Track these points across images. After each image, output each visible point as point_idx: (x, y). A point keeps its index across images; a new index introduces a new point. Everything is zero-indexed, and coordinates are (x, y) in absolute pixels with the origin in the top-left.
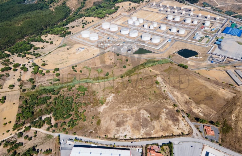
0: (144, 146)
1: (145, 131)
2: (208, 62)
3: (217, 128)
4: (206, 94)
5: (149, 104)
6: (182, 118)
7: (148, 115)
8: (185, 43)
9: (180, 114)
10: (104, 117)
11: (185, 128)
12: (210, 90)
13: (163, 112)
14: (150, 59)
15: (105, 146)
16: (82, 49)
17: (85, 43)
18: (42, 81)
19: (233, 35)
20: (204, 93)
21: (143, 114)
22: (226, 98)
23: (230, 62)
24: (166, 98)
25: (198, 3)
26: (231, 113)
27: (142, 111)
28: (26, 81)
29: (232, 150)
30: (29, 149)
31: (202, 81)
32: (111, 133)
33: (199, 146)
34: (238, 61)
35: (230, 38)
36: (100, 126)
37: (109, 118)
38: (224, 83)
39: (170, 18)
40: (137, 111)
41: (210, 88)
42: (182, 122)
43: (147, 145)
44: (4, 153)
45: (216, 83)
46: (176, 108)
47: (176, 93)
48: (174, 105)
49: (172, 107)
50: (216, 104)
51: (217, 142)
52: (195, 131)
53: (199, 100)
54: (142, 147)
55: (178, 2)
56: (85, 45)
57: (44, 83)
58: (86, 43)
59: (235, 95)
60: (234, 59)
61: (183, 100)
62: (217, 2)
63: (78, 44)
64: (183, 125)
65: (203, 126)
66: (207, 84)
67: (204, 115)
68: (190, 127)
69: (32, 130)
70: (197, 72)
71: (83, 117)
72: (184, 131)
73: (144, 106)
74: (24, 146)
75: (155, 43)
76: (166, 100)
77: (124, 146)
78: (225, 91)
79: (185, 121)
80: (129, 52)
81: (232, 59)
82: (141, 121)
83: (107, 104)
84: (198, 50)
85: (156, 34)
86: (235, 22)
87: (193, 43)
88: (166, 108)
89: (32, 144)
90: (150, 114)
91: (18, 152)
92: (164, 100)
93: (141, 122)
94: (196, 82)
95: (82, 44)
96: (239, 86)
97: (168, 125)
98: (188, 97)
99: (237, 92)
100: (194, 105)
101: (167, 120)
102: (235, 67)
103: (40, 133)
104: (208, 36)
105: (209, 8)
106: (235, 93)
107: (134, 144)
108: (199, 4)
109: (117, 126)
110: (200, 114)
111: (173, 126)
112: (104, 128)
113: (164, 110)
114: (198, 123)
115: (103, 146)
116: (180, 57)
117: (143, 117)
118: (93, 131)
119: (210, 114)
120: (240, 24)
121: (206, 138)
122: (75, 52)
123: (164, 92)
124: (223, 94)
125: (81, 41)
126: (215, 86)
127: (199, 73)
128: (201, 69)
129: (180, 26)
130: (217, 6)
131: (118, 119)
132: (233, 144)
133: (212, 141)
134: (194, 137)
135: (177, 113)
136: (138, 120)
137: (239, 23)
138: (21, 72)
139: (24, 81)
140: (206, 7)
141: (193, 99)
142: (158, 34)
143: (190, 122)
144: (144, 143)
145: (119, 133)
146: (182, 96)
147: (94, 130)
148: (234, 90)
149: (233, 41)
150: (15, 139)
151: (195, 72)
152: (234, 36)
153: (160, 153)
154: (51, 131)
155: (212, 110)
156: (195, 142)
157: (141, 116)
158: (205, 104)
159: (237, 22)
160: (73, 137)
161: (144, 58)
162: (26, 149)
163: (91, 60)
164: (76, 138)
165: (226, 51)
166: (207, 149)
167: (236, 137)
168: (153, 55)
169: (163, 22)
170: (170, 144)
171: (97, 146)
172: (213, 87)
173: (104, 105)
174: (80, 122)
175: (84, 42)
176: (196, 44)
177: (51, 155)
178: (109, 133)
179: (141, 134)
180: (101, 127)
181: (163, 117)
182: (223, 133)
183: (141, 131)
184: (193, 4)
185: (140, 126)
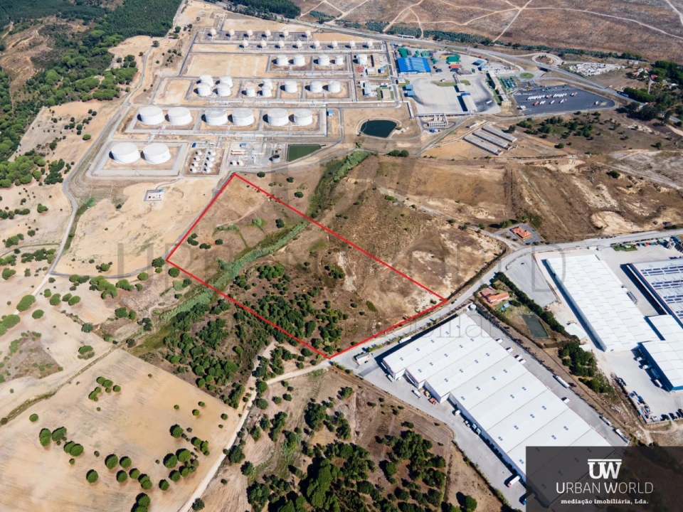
0: (473, 298)
1: (449, 279)
2: (426, 134)
3: (526, 224)
4: (469, 185)
5: (414, 238)
6: (476, 234)
7: (430, 255)
8: (360, 110)
9: (469, 231)
10: (369, 294)
11: (491, 245)
12: (469, 177)
13: (444, 240)
14: (328, 161)
15: (421, 331)
16: (158, 194)
17: (148, 176)
18: (151, 304)
19: (418, 72)
20: (466, 185)
21: (421, 257)
22: (497, 180)
23: (455, 123)
24: (428, 217)
25: (302, 15)
26: (522, 198)
27: (416, 255)
28: (109, 322)
29: (563, 242)
30: (306, 411)
31: (446, 168)
32: (407, 310)
33: (528, 259)
34: (463, 117)
35: (418, 80)
36: (379, 311)
37: (379, 292)
38: (477, 159)
39: (283, 62)
40: (408, 257)
41: (467, 174)
42: (480, 240)
43: (475, 294)
44: (267, 448)
45: (467, 162)
46: (456, 226)
47: (431, 203)
48: (450, 222)
49: (448, 226)
50: (495, 194)
51: (542, 242)
52: (509, 243)
53: (471, 198)
54: (471, 300)
55: (261, 20)
56: (154, 182)
57: (160, 304)
58: (152, 176)
59: (503, 170)
60: (456, 115)
61: (451, 209)
62: (333, 4)
63: (128, 185)
64: (487, 243)
65: (511, 230)
66: (457, 169)
67: (495, 216)
68: (498, 241)
69: (272, 385)
70: (428, 156)
71: (336, 315)
72: (494, 250)
73: (411, 246)
74: (289, 414)
75: (308, 126)
76: (430, 220)
77: (449, 314)
78: (488, 170)
79: (483, 236)
80: (277, 161)
81: (452, 115)
82: (429, 269)
83: (350, 274)
84: (390, 115)
85: (288, 105)
86: (400, 45)
87: (372, 106)
88: (444, 232)
89: (300, 402)
90: (430, 251)
91: (292, 429)
92: (428, 222)
93: (431, 271)
94: (440, 172)
95: (143, 181)
96: (497, 155)
97: (470, 254)
98: (453, 202)
99: (503, 165)
100: (471, 209)
101: (462, 248)
102: (468, 127)
103: (291, 380)
104: (382, 84)
105: (332, 23)
106: (502, 168)
107: (457, 303)
108: (304, 16)
109: (405, 296)
110: (490, 217)
111: (476, 252)
112: (389, 310)
113: (443, 235)
114: (502, 231)
115: (418, 333)
116: (376, 139)
117: (426, 262)
118: (380, 323)
119: (499, 211)
120: (411, 45)
121: (527, 244)
122: (148, 206)
123: (414, 209)
124: (489, 176)
125: (132, 176)
126: (470, 168)
127: (433, 156)
128: (428, 149)
129: (319, 76)
130: (341, 14)
131: (394, 285)
132: (557, 235)
133: (535, 244)
134: (514, 251)
135: (463, 231)
136: (425, 270)
137: (407, 44)
138: (64, 312)
139: (102, 325)
140: (325, 23)
141: (463, 200)
142: (294, 105)
143: (491, 235)
144: (468, 293)
145: (419, 303)
146: (444, 203)
147: (379, 321)
148: (497, 163)
149: (425, 83)
150: (259, 415)
151: (425, 157)
152: (421, 74)
153: (498, 294)
154: (309, 366)
155: (497, 205)
156: (521, 256)
157: (422, 262)
158: (482, 201)
159: (404, 44)
160: (358, 349)
161: (316, 164)
162: (299, 415)
163: (212, 208)
164: (364, 349)
165: (434, 106)
166: (539, 257)
167: (553, 225)
168: (327, 152)
169: (277, 75)
170: (499, 276)
171: (409, 338)
172: (468, 170)
173: (346, 277)
174: (340, 324)
175: (143, 176)
176: (378, 105)
177: (355, 393)
178: (405, 312)
179: (449, 286)
180: (381, 311)
181: (451, 247)
182: (537, 228)
183: (444, 282)
184: (293, 18)
185: (436, 277)
